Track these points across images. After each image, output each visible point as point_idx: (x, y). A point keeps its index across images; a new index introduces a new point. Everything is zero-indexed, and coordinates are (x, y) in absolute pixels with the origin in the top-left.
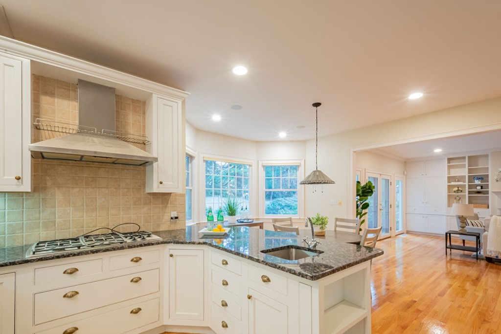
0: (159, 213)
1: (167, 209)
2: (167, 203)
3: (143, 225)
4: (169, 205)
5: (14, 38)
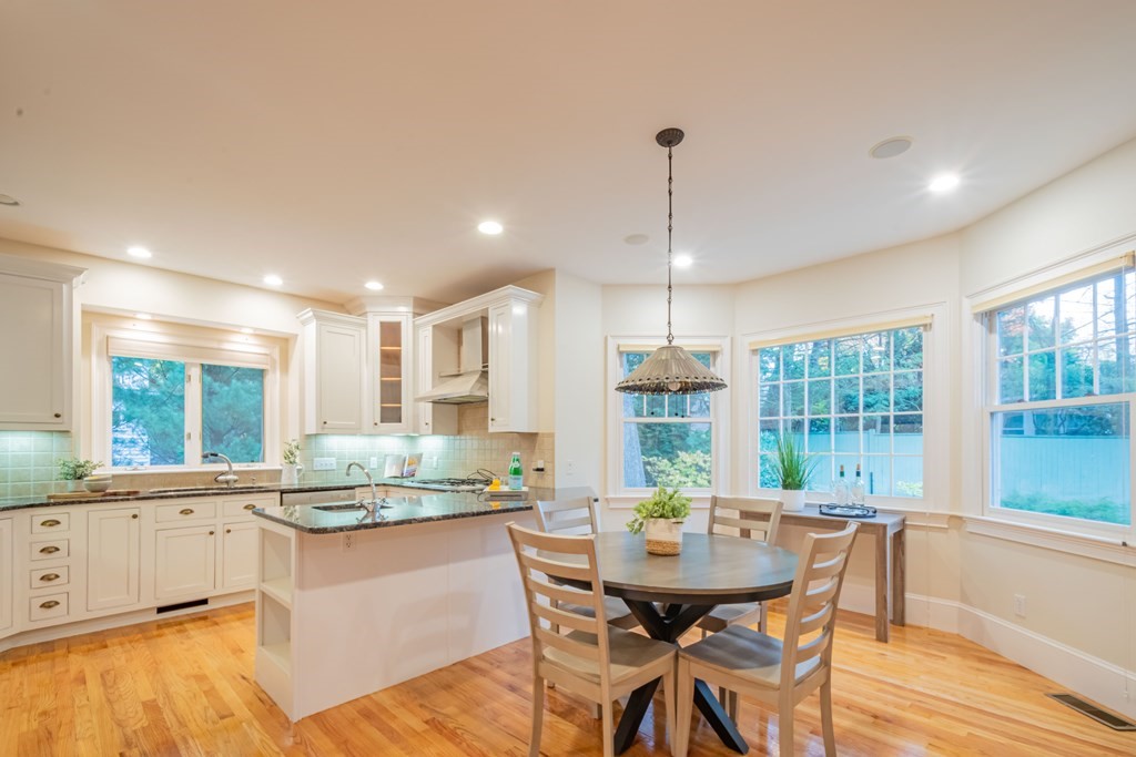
0: (528, 461)
1: (534, 456)
2: (535, 447)
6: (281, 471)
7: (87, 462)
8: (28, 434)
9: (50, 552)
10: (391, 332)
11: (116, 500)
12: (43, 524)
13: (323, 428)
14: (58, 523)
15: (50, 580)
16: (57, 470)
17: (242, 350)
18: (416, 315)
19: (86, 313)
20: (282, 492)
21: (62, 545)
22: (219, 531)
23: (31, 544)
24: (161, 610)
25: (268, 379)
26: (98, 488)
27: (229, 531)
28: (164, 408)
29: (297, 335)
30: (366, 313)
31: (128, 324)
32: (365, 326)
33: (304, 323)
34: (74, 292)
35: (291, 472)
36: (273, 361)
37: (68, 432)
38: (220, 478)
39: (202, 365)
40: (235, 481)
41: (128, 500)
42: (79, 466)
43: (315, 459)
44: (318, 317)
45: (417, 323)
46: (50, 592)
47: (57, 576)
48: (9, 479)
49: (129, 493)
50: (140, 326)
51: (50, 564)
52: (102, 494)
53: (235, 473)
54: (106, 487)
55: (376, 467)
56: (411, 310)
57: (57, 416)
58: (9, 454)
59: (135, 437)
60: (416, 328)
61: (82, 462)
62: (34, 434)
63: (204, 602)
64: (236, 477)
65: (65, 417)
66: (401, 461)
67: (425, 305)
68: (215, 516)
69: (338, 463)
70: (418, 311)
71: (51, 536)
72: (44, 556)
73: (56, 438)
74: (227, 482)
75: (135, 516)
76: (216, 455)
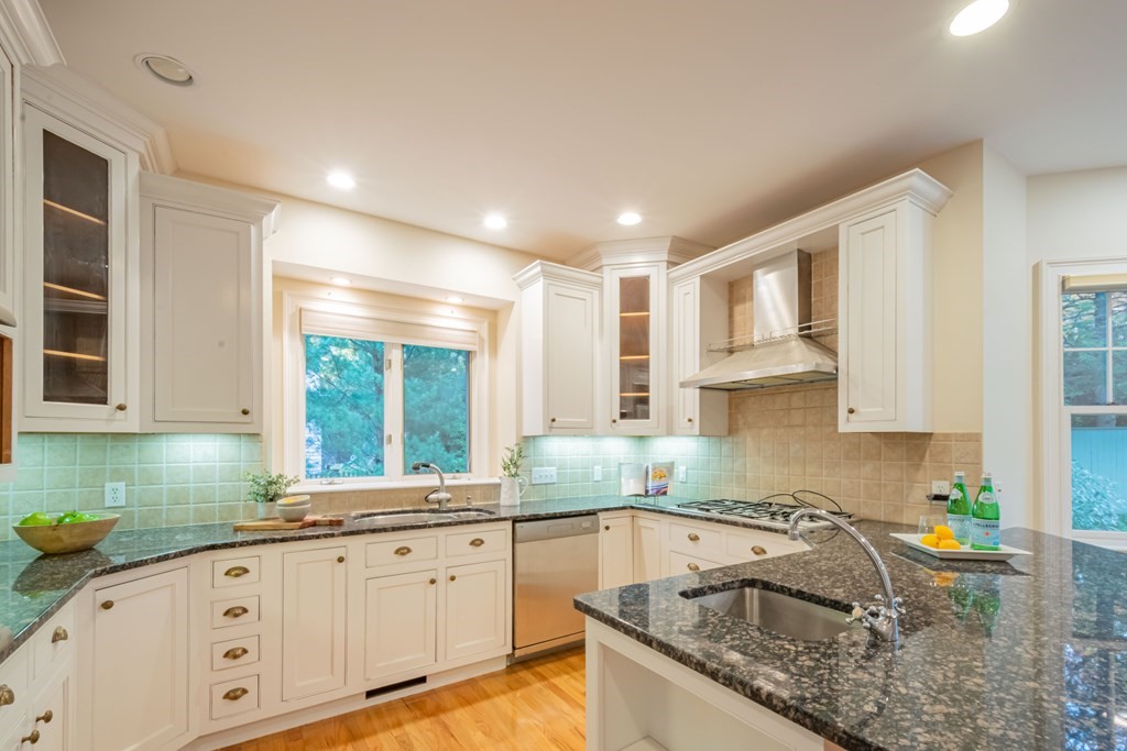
0: (902, 480)
1: (921, 472)
2: (922, 458)
3: (864, 502)
4: (927, 463)
5: (716, 248)
6: (499, 485)
7: (281, 476)
8: (211, 437)
9: (236, 616)
10: (635, 294)
11: (318, 537)
12: (227, 573)
13: (551, 428)
14: (246, 571)
15: (235, 657)
16: (246, 487)
17: (448, 326)
18: (671, 264)
19: (276, 278)
20: (515, 521)
21: (251, 605)
22: (442, 579)
23: (212, 603)
24: (370, 694)
25: (476, 364)
26: (294, 516)
27: (453, 578)
28: (341, 407)
29: (513, 303)
30: (601, 267)
31: (323, 293)
32: (600, 286)
33: (521, 286)
34: (264, 242)
35: (512, 487)
36: (481, 340)
37: (258, 434)
38: (432, 496)
39: (403, 346)
40: (448, 500)
41: (332, 535)
42: (270, 483)
43: (535, 469)
44: (546, 274)
45: (671, 275)
46: (237, 674)
47: (245, 651)
48: (191, 500)
49: (331, 524)
50: (337, 295)
51: (237, 632)
52: (299, 528)
53: (449, 489)
54: (304, 513)
55: (600, 479)
56: (665, 257)
57: (245, 412)
58: (191, 465)
59: (312, 436)
60: (671, 282)
61: (274, 476)
62: (219, 438)
63: (422, 680)
64: (448, 496)
65: (254, 413)
66: (643, 473)
67: (685, 249)
68: (437, 557)
69: (558, 474)
70: (674, 259)
71: (237, 592)
72: (230, 620)
73: (244, 444)
74: (439, 502)
75: (341, 560)
76: (428, 466)
